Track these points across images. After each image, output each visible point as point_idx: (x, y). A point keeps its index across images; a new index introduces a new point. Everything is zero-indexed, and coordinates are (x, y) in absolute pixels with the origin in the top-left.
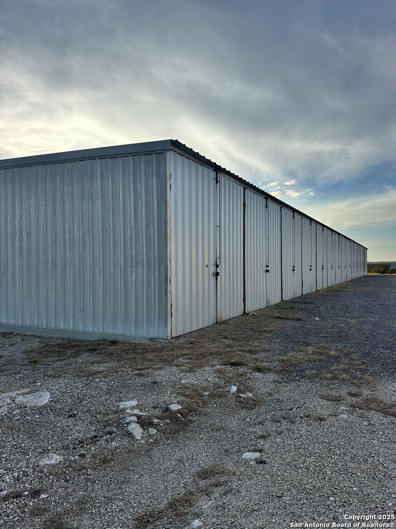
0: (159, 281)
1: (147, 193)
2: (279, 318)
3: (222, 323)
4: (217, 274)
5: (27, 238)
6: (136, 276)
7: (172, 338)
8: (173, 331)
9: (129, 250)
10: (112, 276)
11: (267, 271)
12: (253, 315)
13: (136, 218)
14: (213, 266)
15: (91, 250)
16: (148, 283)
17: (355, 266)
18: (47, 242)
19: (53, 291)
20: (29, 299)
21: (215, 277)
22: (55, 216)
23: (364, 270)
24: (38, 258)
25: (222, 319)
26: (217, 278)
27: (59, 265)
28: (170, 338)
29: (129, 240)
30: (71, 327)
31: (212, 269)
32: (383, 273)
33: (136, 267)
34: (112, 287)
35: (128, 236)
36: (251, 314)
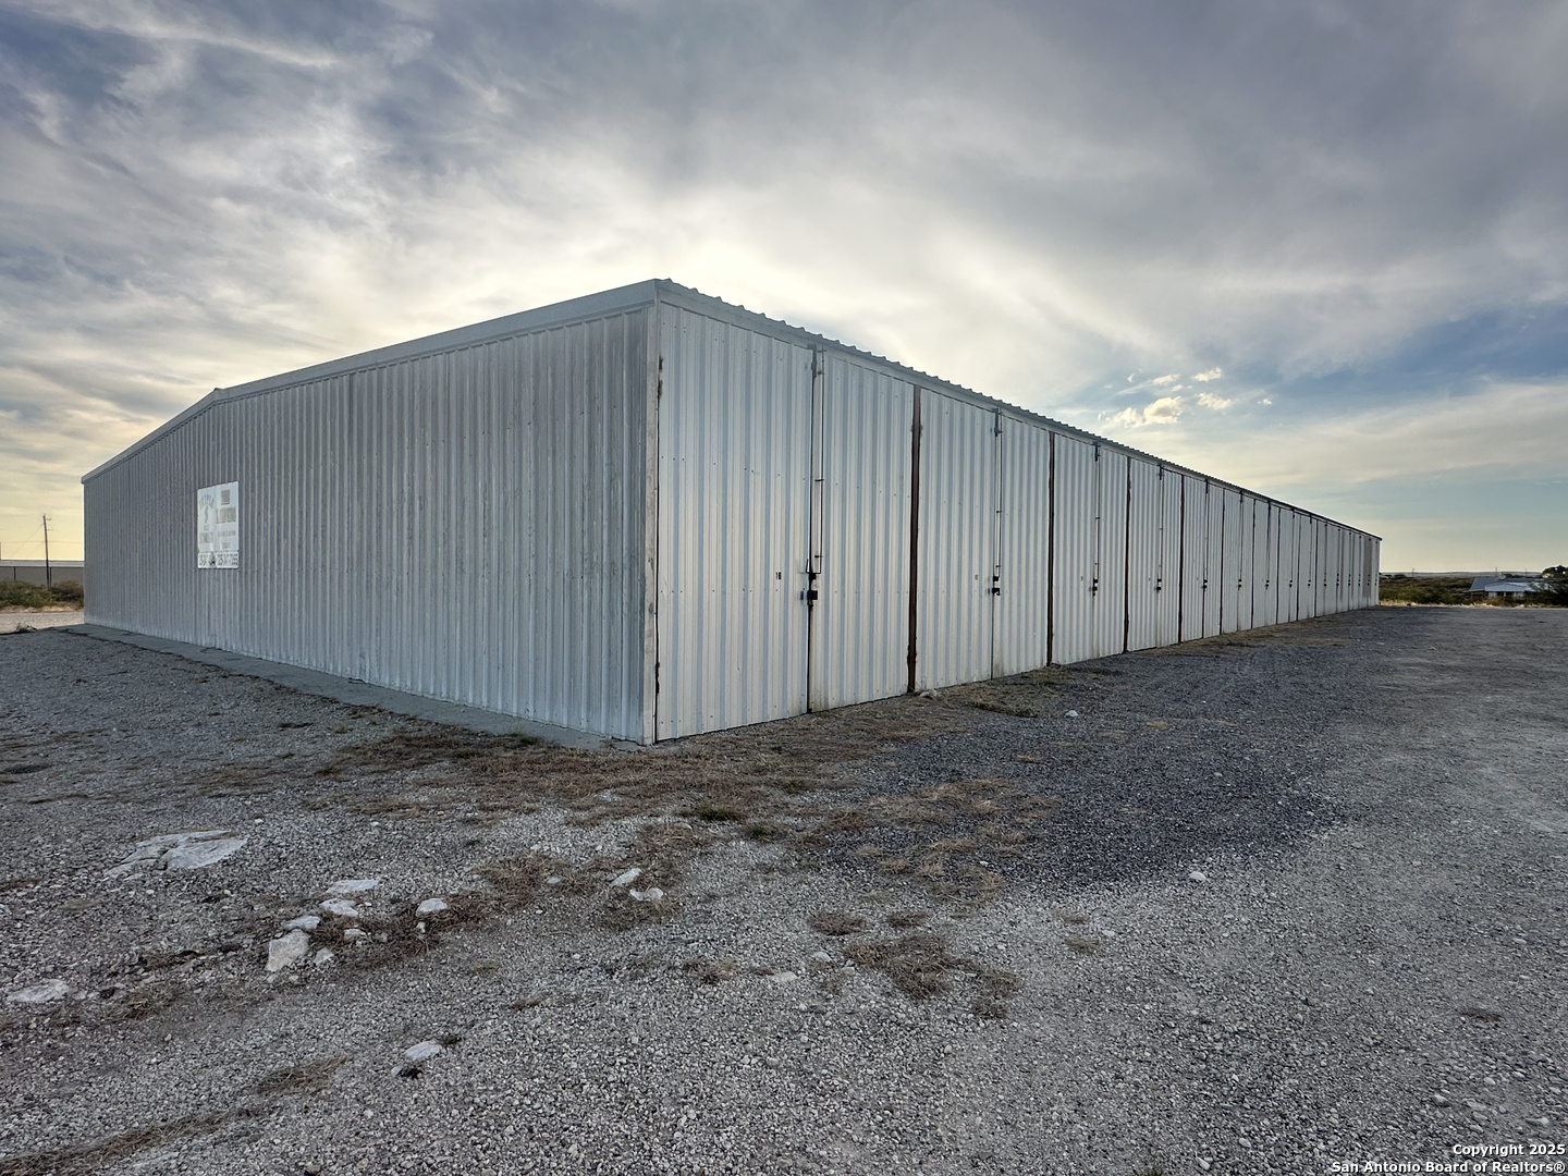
0: (629, 609)
1: (612, 406)
2: (982, 707)
3: (826, 713)
4: (812, 595)
5: (421, 509)
6: (590, 596)
7: (657, 742)
8: (661, 727)
9: (579, 536)
10: (549, 596)
11: (995, 590)
12: (927, 697)
13: (591, 463)
14: (798, 576)
15: (517, 535)
16: (611, 614)
17: (1332, 583)
18: (449, 521)
19: (458, 623)
20: (421, 637)
21: (805, 601)
22: (462, 462)
23: (1367, 593)
24: (437, 551)
25: (827, 704)
26: (811, 607)
27: (466, 567)
28: (649, 742)
29: (579, 514)
30: (485, 704)
31: (798, 584)
32: (1426, 601)
33: (591, 575)
34: (549, 619)
35: (578, 505)
36: (923, 694)
